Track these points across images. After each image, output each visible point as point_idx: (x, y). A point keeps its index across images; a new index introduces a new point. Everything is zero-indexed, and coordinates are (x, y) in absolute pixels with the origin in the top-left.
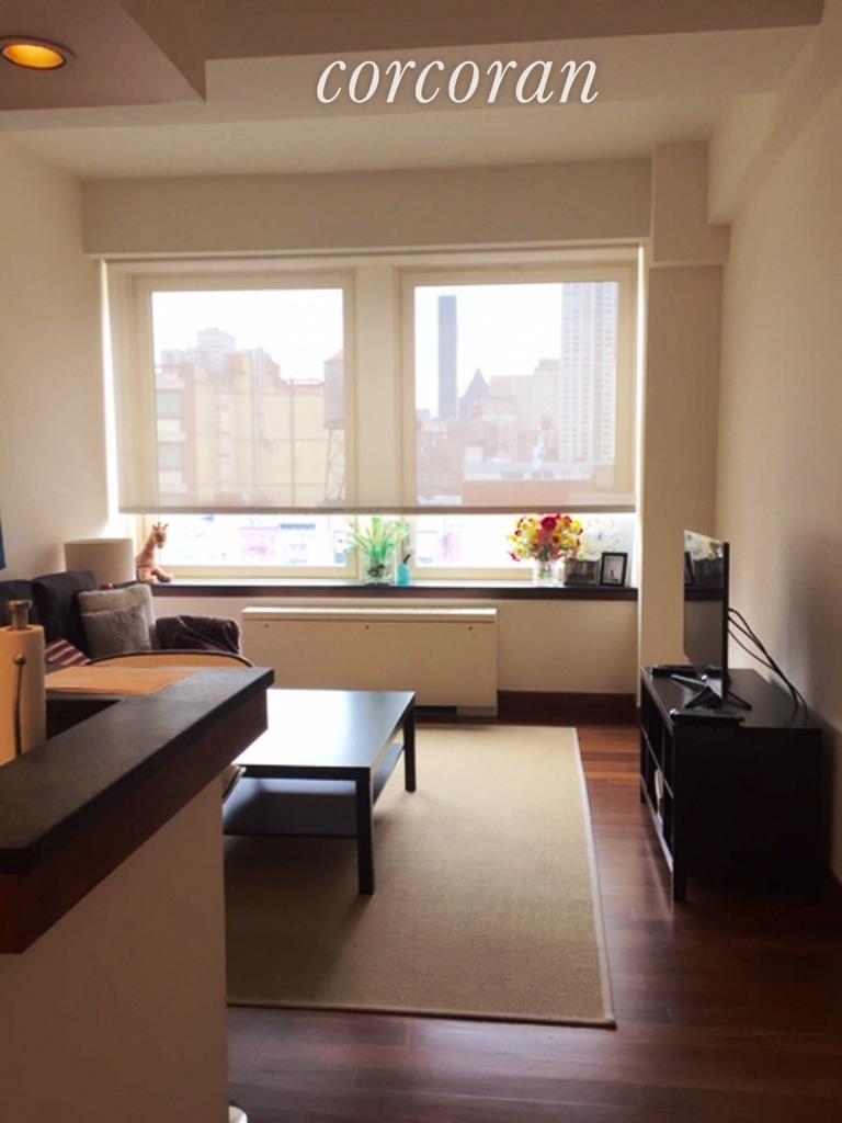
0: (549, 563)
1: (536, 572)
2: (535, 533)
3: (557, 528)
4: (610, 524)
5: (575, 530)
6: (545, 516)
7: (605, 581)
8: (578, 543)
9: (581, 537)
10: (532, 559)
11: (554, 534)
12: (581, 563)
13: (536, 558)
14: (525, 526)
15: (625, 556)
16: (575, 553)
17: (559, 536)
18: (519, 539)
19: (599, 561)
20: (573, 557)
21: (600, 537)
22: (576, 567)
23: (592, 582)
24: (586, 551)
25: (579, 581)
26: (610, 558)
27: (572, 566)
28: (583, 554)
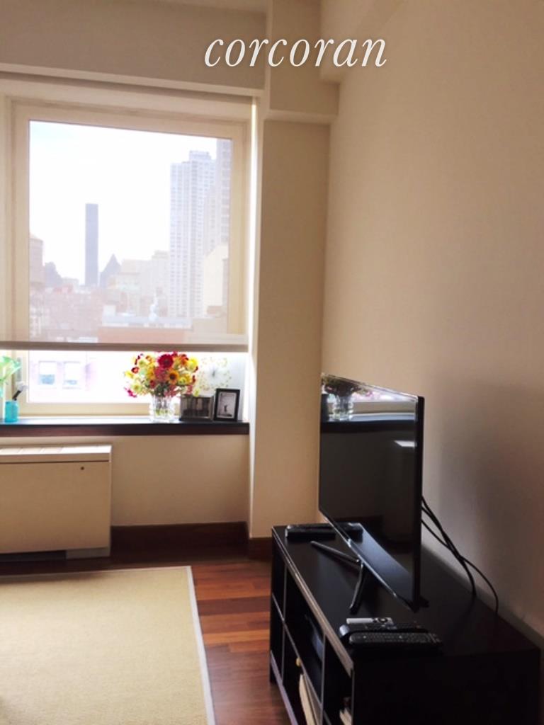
0: (166, 398)
1: (152, 408)
2: (152, 370)
3: (173, 366)
4: (224, 362)
5: (191, 368)
6: (163, 353)
7: (218, 416)
8: (194, 380)
9: (196, 374)
10: (149, 395)
11: (171, 371)
12: (196, 398)
13: (152, 394)
14: (141, 363)
15: (237, 392)
16: (191, 389)
17: (176, 373)
18: (136, 376)
19: (213, 397)
20: (189, 393)
21: (214, 374)
22: (191, 402)
23: (206, 417)
24: (201, 387)
25: (194, 416)
26: (224, 394)
27: (188, 402)
28: (198, 391)
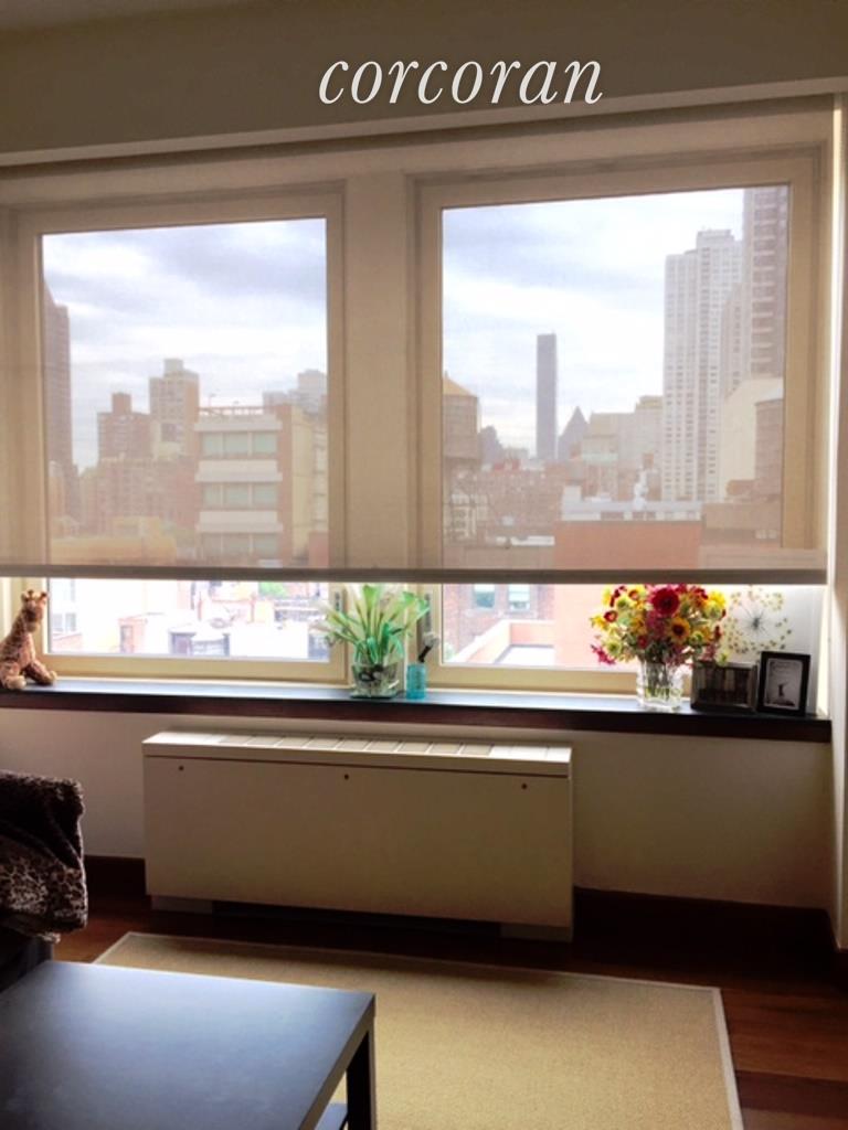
0: (666, 667)
1: (642, 683)
2: (640, 617)
3: (680, 608)
4: (776, 601)
5: (712, 612)
6: (660, 587)
8: (718, 635)
9: (723, 624)
10: (635, 660)
11: (675, 620)
12: (724, 669)
13: (641, 658)
14: (622, 604)
15: (805, 659)
16: (712, 654)
17: (685, 622)
18: (613, 625)
19: (756, 667)
20: (708, 659)
21: (756, 623)
22: (714, 676)
23: (744, 706)
24: (731, 647)
25: (719, 702)
26: (777, 661)
27: (707, 674)
28: (725, 654)
